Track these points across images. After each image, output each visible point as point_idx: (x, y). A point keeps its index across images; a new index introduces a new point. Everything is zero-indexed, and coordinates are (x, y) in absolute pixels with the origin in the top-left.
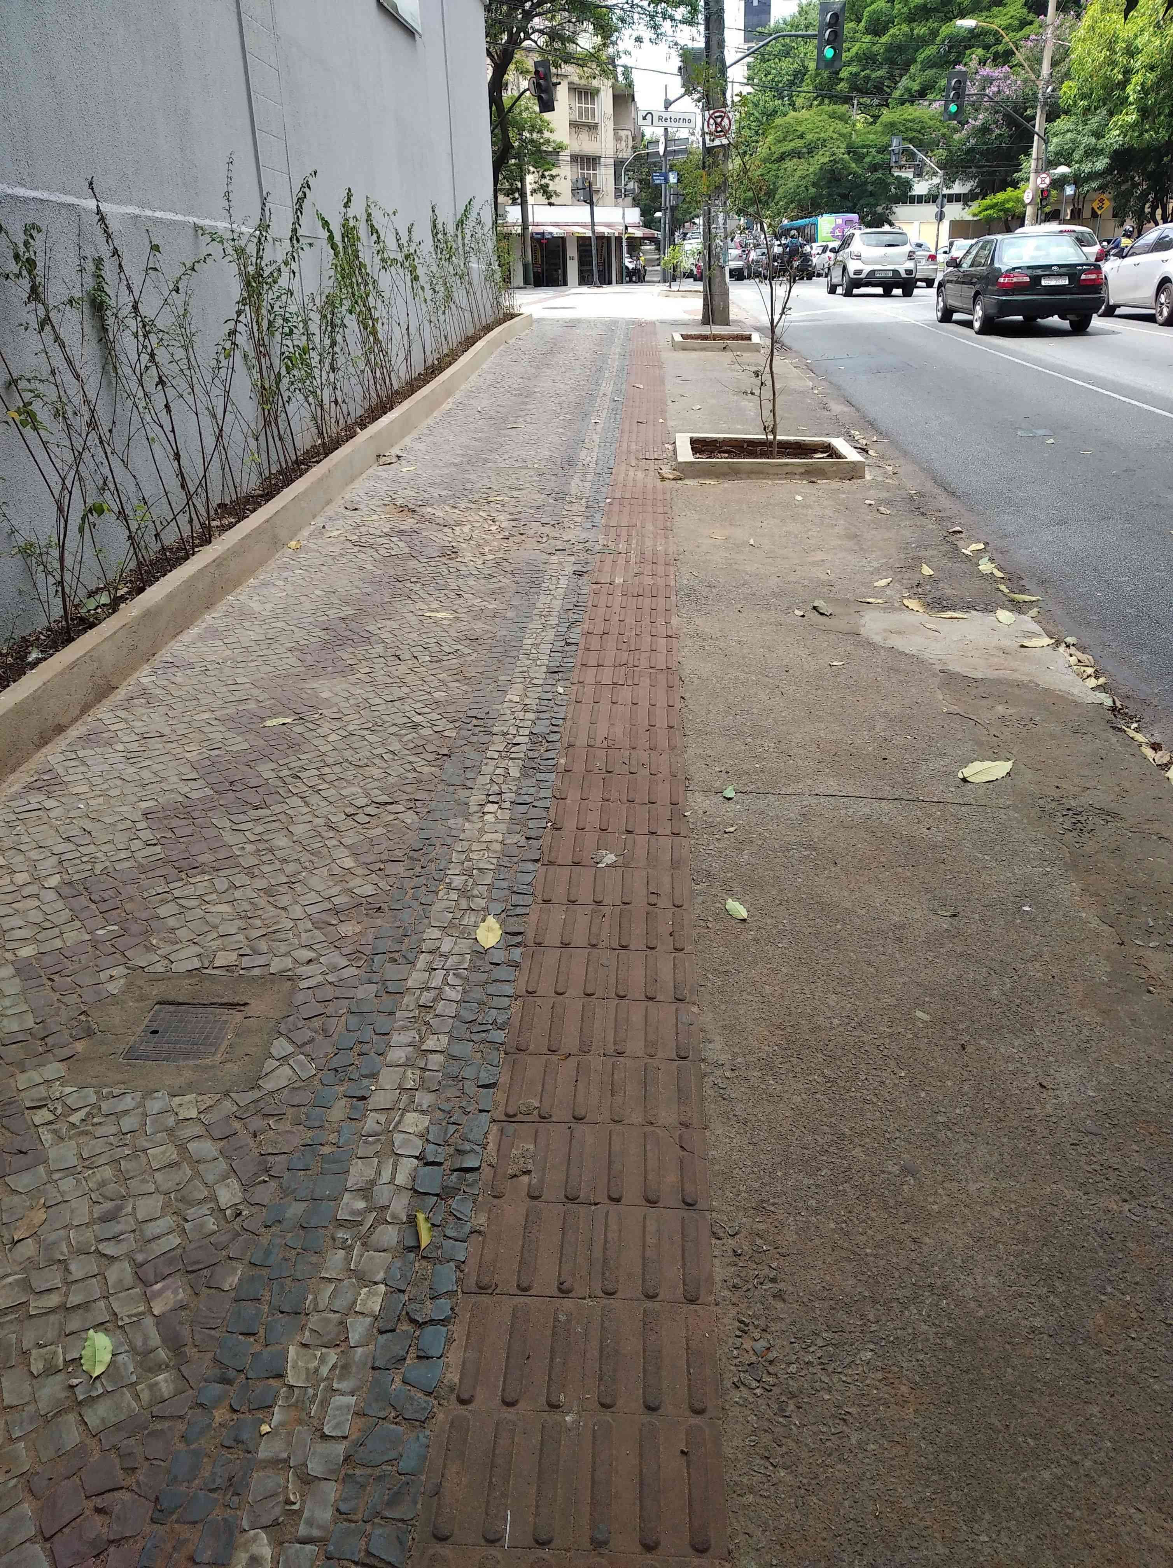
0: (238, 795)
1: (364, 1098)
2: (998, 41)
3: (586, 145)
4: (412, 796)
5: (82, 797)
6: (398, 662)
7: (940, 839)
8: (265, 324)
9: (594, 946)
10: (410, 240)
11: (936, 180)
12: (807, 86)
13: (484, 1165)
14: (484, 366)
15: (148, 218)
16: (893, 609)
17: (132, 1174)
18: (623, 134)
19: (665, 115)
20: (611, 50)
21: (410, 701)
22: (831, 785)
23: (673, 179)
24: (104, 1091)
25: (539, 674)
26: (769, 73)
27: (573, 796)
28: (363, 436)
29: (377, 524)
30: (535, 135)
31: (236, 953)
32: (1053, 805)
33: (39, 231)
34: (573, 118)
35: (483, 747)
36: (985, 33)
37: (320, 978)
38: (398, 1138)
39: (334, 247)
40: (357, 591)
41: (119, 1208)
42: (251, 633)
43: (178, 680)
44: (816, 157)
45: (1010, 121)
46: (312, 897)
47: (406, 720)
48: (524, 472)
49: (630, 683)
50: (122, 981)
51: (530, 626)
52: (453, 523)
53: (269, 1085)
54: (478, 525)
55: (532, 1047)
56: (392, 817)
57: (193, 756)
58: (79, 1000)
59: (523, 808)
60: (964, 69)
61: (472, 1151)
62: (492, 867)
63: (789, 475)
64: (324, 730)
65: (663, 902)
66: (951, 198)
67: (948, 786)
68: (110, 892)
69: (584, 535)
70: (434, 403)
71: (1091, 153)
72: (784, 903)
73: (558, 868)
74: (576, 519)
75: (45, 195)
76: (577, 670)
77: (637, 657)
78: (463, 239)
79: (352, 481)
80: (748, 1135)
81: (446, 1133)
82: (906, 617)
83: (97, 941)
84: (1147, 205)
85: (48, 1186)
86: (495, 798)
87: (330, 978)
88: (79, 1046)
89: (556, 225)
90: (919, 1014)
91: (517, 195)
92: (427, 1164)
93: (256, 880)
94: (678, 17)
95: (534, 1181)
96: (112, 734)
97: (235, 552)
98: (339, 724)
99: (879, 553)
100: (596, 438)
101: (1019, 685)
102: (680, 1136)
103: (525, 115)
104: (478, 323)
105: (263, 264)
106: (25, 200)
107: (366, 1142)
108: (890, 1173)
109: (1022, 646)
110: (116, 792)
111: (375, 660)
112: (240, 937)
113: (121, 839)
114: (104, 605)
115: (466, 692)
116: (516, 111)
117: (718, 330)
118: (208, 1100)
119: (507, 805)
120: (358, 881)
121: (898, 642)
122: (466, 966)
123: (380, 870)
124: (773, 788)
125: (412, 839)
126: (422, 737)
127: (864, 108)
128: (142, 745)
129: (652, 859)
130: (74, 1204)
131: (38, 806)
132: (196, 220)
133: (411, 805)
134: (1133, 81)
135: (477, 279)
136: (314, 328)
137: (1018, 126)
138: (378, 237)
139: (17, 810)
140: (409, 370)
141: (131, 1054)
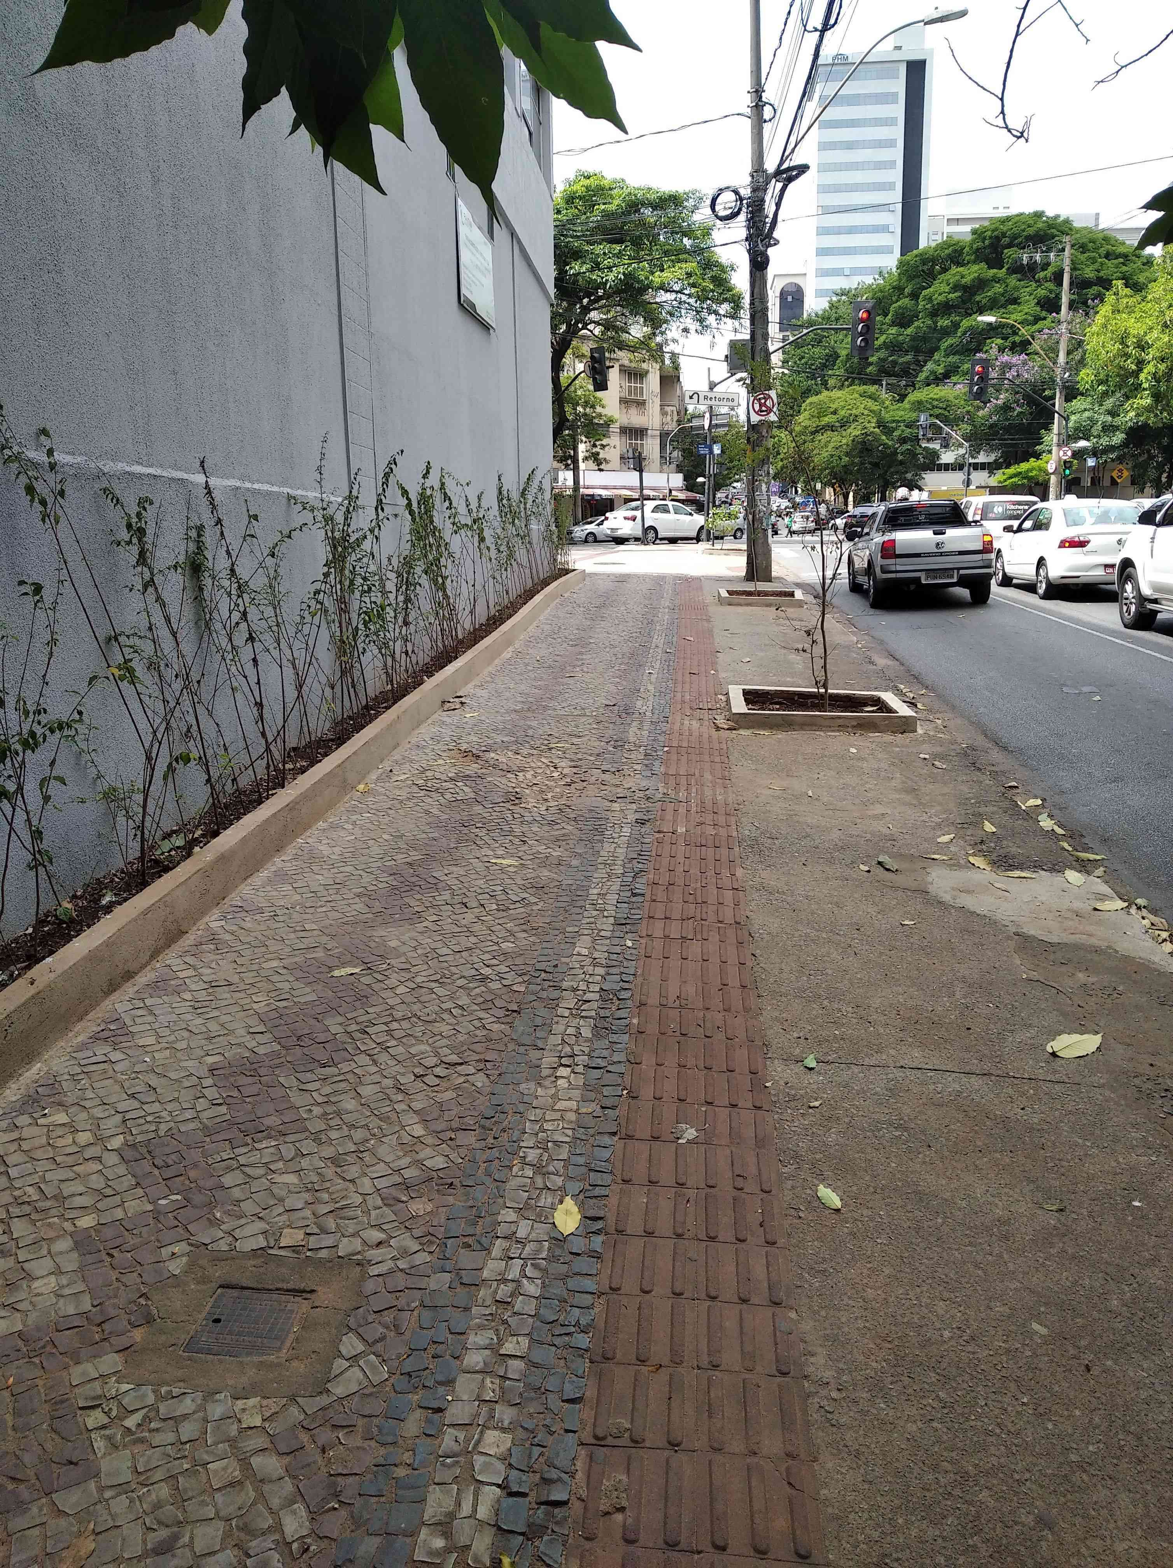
0: (305, 1050)
1: (439, 1410)
2: (1015, 333)
3: (635, 419)
4: (482, 1057)
5: (148, 1049)
6: (466, 910)
7: (1036, 1121)
8: (347, 583)
9: (679, 1236)
10: (479, 506)
11: (962, 451)
12: (839, 371)
13: (573, 1498)
14: (541, 618)
15: (248, 489)
16: (960, 866)
17: (190, 1494)
18: (668, 409)
19: (710, 395)
20: (659, 339)
21: (478, 951)
22: (916, 1056)
23: (717, 450)
24: (163, 1390)
25: (606, 926)
26: (803, 357)
27: (648, 1061)
28: (430, 684)
29: (442, 769)
30: (588, 410)
31: (302, 1232)
32: (1149, 1085)
33: (151, 503)
34: (623, 395)
35: (553, 1004)
36: (1002, 326)
37: (390, 1264)
38: (479, 1460)
39: (411, 513)
40: (424, 836)
41: (175, 1537)
42: (320, 877)
43: (248, 925)
44: (849, 431)
45: (1030, 400)
46: (381, 1169)
47: (474, 972)
48: (583, 719)
49: (699, 937)
50: (184, 1259)
51: (596, 875)
52: (516, 768)
53: (339, 1390)
54: (540, 771)
55: (619, 1356)
56: (462, 1079)
57: (261, 1007)
58: (139, 1280)
59: (596, 1073)
60: (984, 356)
61: (560, 1480)
62: (567, 1139)
63: (842, 728)
64: (393, 981)
65: (751, 1187)
66: (976, 467)
67: (1038, 1062)
68: (173, 1157)
69: (644, 783)
70: (494, 653)
71: (1109, 429)
72: (879, 1191)
73: (636, 1143)
74: (636, 767)
75: (158, 472)
76: (645, 922)
77: (704, 910)
78: (525, 504)
79: (418, 726)
80: (862, 1471)
81: (530, 1457)
82: (974, 876)
83: (159, 1212)
84: (1165, 475)
85: (98, 1507)
86: (566, 1060)
87: (402, 1264)
88: (138, 1335)
89: (605, 488)
90: (1035, 1326)
91: (569, 462)
92: (511, 1494)
93: (324, 1147)
94: (722, 312)
95: (630, 1521)
96: (180, 982)
97: (305, 797)
98: (408, 976)
99: (939, 808)
100: (651, 687)
101: (1097, 950)
102: (788, 1469)
103: (579, 393)
104: (536, 578)
105: (350, 530)
106: (140, 476)
107: (443, 1464)
108: (1024, 1525)
109: (1095, 909)
110: (182, 1045)
111: (442, 908)
112: (307, 1213)
113: (186, 1096)
114: (178, 847)
115: (534, 943)
116: (572, 388)
117: (762, 586)
118: (273, 1404)
119: (580, 1069)
120: (428, 1152)
121: (968, 901)
122: (544, 1255)
123: (451, 1139)
124: (855, 1058)
125: (483, 1104)
126: (490, 991)
127: (891, 388)
128: (210, 994)
129: (735, 1137)
130: (125, 1531)
131: (104, 1059)
132: (289, 490)
133: (482, 1066)
134: (1145, 371)
135: (535, 537)
136: (390, 586)
137: (1038, 405)
138: (451, 504)
139: (83, 1062)
140: (473, 623)
141: (191, 1346)
